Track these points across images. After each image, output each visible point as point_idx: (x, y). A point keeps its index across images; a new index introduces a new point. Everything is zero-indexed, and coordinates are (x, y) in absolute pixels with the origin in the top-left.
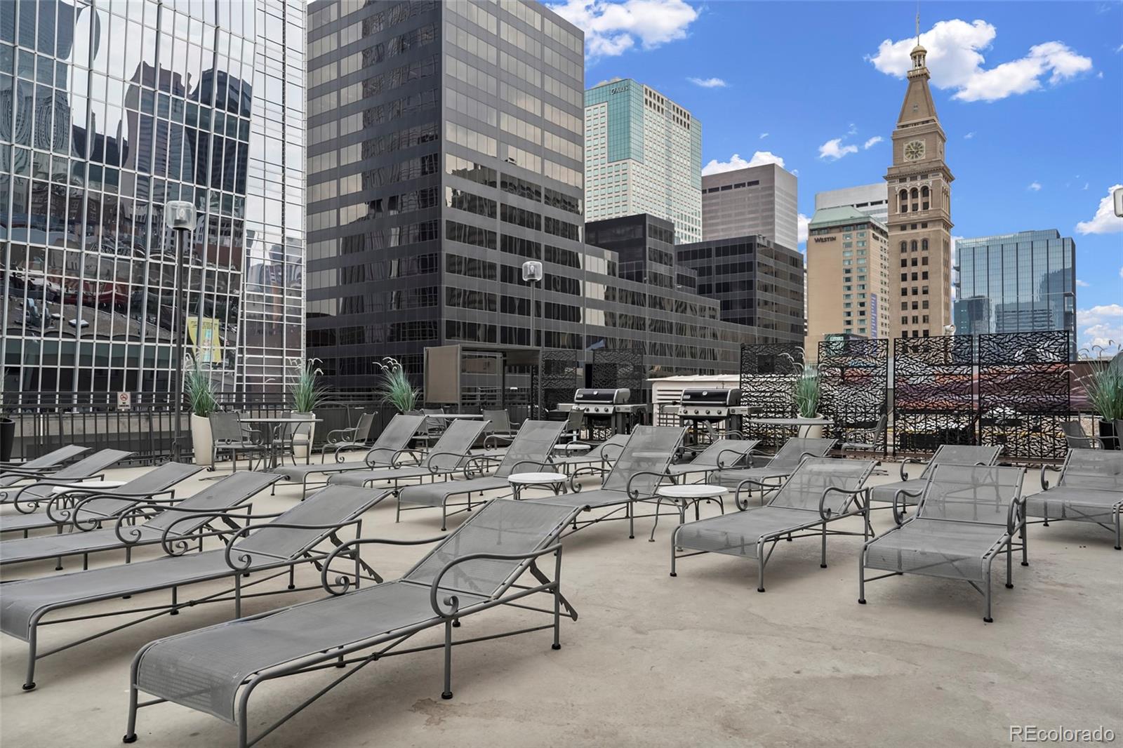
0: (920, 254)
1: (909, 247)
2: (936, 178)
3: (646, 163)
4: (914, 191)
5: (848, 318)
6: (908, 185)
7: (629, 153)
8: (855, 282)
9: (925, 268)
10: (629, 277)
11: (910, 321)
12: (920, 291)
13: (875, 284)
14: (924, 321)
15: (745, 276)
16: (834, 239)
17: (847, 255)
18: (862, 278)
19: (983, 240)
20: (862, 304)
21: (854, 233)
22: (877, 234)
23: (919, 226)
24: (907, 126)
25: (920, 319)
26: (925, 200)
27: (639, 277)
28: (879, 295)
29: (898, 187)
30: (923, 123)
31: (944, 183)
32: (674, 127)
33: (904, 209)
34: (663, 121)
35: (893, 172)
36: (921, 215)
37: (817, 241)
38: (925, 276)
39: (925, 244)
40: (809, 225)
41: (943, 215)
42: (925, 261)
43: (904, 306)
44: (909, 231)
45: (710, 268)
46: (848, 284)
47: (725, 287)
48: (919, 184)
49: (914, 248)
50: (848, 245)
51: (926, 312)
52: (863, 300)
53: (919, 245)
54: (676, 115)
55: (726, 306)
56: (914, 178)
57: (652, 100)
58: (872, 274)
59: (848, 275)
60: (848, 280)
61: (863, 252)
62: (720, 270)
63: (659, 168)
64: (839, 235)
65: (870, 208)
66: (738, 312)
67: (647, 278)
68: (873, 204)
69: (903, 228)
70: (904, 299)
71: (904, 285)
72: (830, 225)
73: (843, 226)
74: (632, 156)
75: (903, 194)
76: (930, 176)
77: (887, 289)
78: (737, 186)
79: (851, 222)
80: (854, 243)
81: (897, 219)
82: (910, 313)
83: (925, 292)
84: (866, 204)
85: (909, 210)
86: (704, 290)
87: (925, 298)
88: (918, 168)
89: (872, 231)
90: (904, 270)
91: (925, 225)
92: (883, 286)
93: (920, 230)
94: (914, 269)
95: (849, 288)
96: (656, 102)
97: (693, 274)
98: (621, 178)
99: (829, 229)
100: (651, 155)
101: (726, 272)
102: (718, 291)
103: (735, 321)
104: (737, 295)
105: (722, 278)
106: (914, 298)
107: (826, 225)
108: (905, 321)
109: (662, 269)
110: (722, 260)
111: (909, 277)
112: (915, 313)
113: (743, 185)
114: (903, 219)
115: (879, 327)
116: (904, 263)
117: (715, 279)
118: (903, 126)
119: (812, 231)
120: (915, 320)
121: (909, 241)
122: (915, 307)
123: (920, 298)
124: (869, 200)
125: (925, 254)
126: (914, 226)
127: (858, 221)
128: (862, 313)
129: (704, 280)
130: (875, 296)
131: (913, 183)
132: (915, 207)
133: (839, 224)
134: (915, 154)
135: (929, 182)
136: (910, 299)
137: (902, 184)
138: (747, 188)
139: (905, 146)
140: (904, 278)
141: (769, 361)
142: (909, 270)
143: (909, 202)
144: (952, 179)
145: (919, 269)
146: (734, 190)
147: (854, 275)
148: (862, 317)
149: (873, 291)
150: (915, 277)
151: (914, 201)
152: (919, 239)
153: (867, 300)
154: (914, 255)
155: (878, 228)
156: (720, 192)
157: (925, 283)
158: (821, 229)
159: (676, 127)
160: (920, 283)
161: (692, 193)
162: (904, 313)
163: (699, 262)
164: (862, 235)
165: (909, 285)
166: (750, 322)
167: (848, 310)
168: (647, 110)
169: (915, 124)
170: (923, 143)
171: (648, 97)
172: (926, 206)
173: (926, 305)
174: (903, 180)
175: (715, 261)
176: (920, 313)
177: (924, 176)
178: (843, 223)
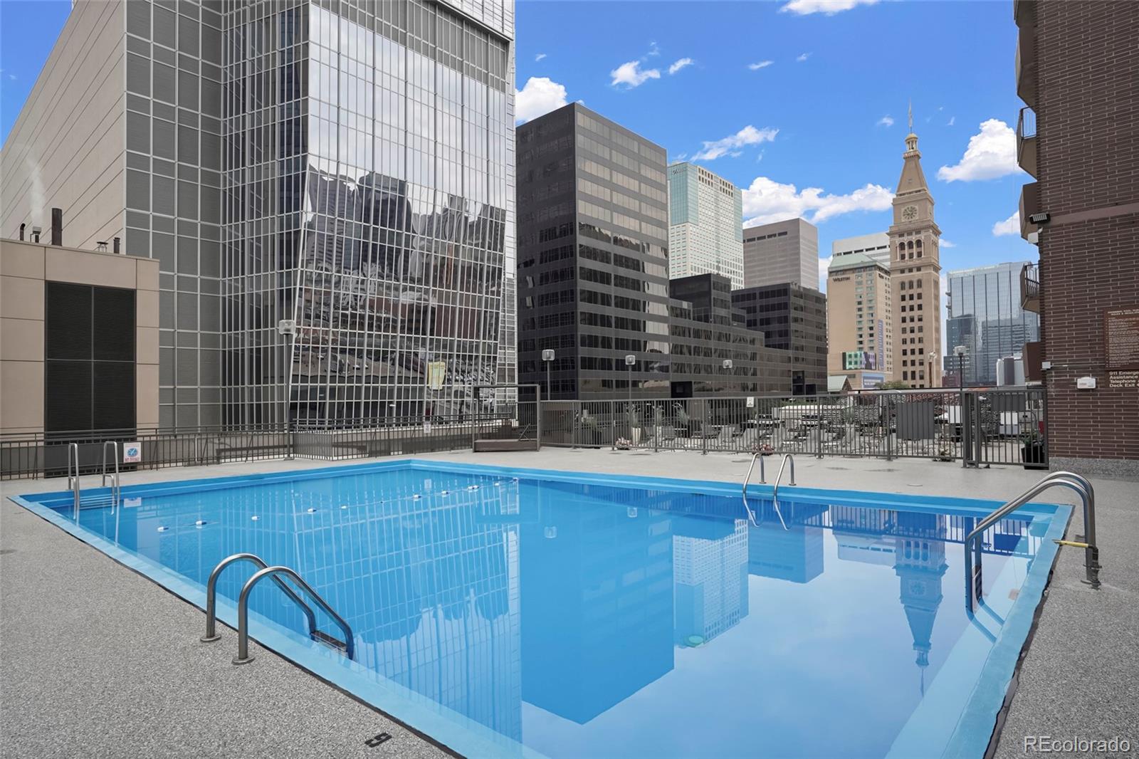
0: (915, 291)
1: (907, 286)
2: (926, 234)
3: (700, 224)
4: (910, 244)
5: (861, 339)
6: (906, 239)
7: (687, 218)
8: (865, 311)
9: (920, 302)
10: (699, 319)
11: (908, 341)
12: (916, 319)
13: (881, 312)
14: (920, 342)
15: (782, 313)
16: (848, 279)
17: (859, 290)
18: (870, 308)
19: (970, 271)
20: (871, 328)
21: (864, 274)
22: (882, 274)
23: (915, 270)
24: (904, 194)
25: (917, 340)
26: (919, 250)
27: (706, 319)
28: (885, 321)
29: (898, 240)
30: (916, 192)
31: (933, 237)
32: (721, 196)
33: (903, 257)
34: (712, 192)
35: (894, 229)
36: (916, 261)
37: (835, 280)
38: (920, 307)
39: (920, 284)
40: (829, 268)
41: (933, 261)
42: (920, 296)
43: (904, 330)
44: (907, 274)
45: (755, 308)
46: (860, 313)
47: (766, 322)
48: (914, 238)
49: (911, 286)
50: (860, 283)
51: (920, 335)
52: (871, 325)
53: (915, 285)
54: (723, 187)
55: (768, 335)
56: (910, 234)
57: (704, 176)
58: (879, 305)
59: (860, 306)
60: (860, 310)
61: (872, 288)
62: (763, 309)
63: (710, 228)
64: (852, 276)
65: (876, 251)
66: (776, 339)
67: (712, 320)
68: (878, 248)
69: (903, 271)
70: (904, 325)
71: (903, 314)
72: (846, 268)
73: (856, 269)
74: (690, 220)
75: (902, 246)
76: (922, 232)
77: (890, 315)
78: (770, 236)
79: (862, 265)
80: (864, 282)
81: (898, 265)
82: (909, 336)
83: (920, 320)
84: (873, 249)
85: (907, 258)
86: (751, 324)
87: (920, 324)
88: (912, 226)
89: (878, 272)
90: (903, 303)
91: (919, 269)
92: (887, 314)
93: (915, 273)
94: (911, 303)
95: (861, 316)
96: (707, 178)
97: (743, 313)
98: (681, 237)
99: (845, 271)
100: (704, 218)
101: (767, 310)
102: (762, 324)
103: (774, 346)
104: (775, 327)
105: (765, 315)
106: (912, 325)
107: (842, 268)
108: (904, 342)
109: (722, 312)
110: (764, 302)
111: (908, 309)
112: (912, 335)
113: (775, 235)
114: (902, 265)
115: (885, 345)
116: (903, 298)
117: (759, 316)
118: (901, 195)
119: (831, 273)
120: (912, 341)
121: (907, 281)
122: (912, 331)
123: (916, 324)
124: (875, 246)
125: (919, 291)
126: (911, 270)
127: (867, 265)
128: (871, 335)
129: (751, 316)
130: (882, 322)
131: (910, 237)
132: (911, 256)
133: (852, 267)
134: (911, 215)
135: (922, 236)
136: (908, 325)
137: (901, 238)
138: (777, 238)
139: (903, 210)
140: (904, 309)
141: (801, 375)
142: (908, 303)
143: (907, 252)
144: (940, 233)
145: (915, 302)
146: (767, 240)
147: (864, 306)
148: (872, 338)
149: (879, 317)
150: (912, 309)
151: (911, 251)
152: (915, 280)
153: (875, 325)
154: (911, 292)
155: (883, 269)
156: (756, 241)
157: (920, 312)
158: (838, 271)
159: (723, 196)
160: (916, 313)
161: (736, 245)
162: (904, 336)
163: (747, 303)
164: (870, 275)
165: (908, 314)
166: (786, 347)
167: (860, 333)
168: (701, 185)
169: (910, 193)
170: (917, 207)
171: (701, 175)
172: (919, 254)
173: (921, 329)
174: (901, 235)
175: (759, 302)
176: (916, 335)
177: (918, 232)
178: (855, 267)
